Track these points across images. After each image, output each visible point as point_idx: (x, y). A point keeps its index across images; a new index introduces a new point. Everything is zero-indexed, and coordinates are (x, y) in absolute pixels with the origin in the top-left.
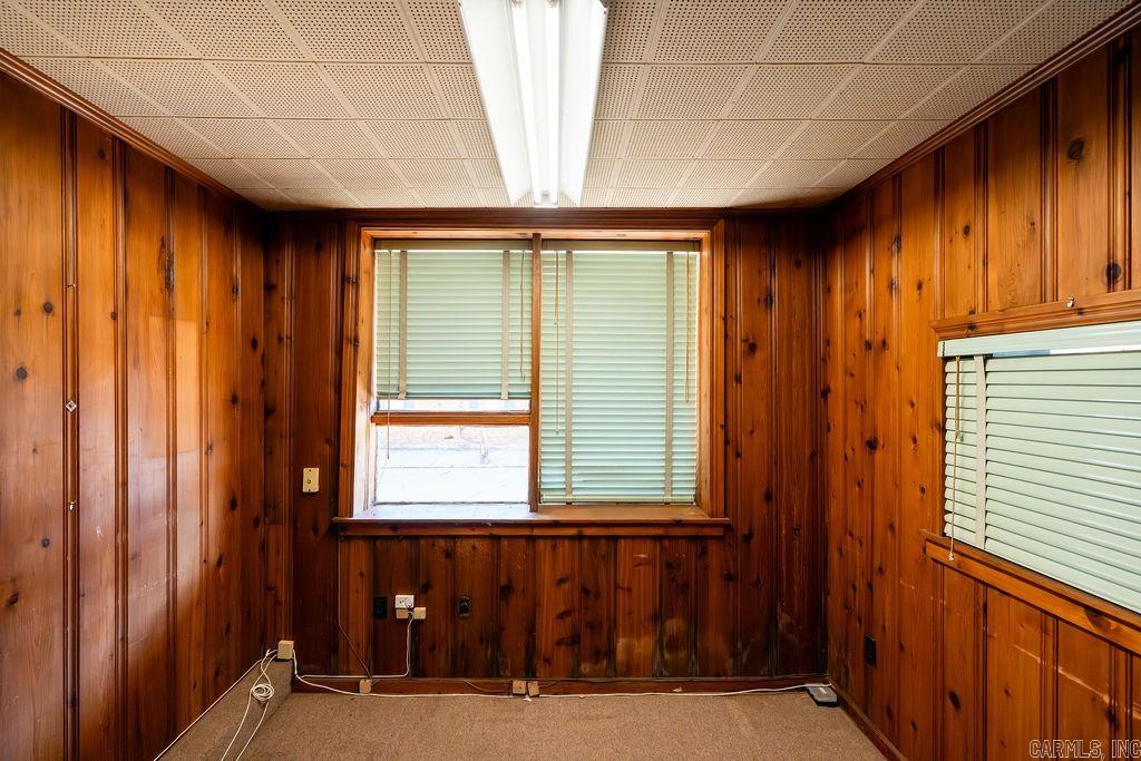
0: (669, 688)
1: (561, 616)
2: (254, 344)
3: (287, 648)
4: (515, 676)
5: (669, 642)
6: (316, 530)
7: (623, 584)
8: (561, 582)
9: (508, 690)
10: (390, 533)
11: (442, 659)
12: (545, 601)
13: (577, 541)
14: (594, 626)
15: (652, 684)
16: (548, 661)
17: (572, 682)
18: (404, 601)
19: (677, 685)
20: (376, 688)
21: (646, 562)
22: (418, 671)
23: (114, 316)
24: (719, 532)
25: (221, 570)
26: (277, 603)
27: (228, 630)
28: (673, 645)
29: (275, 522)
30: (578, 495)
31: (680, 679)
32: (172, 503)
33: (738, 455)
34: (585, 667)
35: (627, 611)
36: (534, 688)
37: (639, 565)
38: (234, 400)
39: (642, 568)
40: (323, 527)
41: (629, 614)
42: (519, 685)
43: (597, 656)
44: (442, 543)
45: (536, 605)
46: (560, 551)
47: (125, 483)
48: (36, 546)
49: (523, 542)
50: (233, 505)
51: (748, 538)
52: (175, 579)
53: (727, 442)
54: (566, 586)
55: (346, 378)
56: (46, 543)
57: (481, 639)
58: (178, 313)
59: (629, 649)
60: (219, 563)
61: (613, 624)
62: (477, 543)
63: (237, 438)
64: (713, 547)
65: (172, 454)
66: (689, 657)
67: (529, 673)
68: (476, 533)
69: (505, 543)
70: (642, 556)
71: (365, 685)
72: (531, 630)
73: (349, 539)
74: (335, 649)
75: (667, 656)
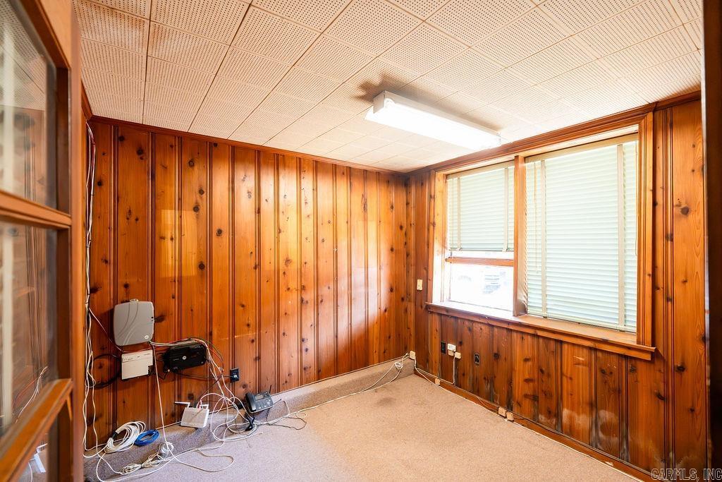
0: (603, 459)
1: (527, 381)
2: (401, 228)
3: (413, 354)
4: (501, 405)
5: (602, 427)
6: (422, 307)
7: (567, 373)
8: (526, 360)
9: (496, 411)
10: (445, 313)
11: (468, 382)
12: (517, 368)
13: (535, 338)
14: (547, 394)
15: (588, 450)
16: (519, 404)
17: (532, 423)
18: (451, 347)
19: (610, 460)
20: (442, 384)
21: (583, 364)
22: (458, 384)
23: (347, 222)
24: (648, 357)
25: (386, 313)
26: (411, 335)
27: (389, 337)
28: (606, 428)
29: (410, 301)
30: (551, 313)
31: (614, 458)
32: (367, 285)
33: (669, 299)
34: (542, 418)
35: (570, 393)
36: (510, 416)
37: (579, 364)
38: (392, 250)
39: (580, 367)
40: (424, 306)
41: (572, 395)
42: (502, 410)
43: (549, 414)
44: (467, 323)
45: (512, 369)
46: (525, 341)
47: (351, 275)
48: (326, 289)
49: (505, 331)
50: (391, 290)
51: (681, 369)
52: (368, 311)
53: (655, 287)
54: (530, 363)
55: (431, 241)
56: (329, 288)
57: (485, 378)
58: (369, 219)
59: (571, 418)
60: (385, 311)
61: (560, 398)
62: (483, 327)
63: (394, 265)
64: (641, 367)
65: (367, 267)
66: (621, 444)
67: (509, 408)
68: (481, 321)
69: (496, 330)
70: (581, 359)
71: (438, 381)
72: (510, 382)
73: (432, 312)
74: (428, 361)
75: (601, 435)
